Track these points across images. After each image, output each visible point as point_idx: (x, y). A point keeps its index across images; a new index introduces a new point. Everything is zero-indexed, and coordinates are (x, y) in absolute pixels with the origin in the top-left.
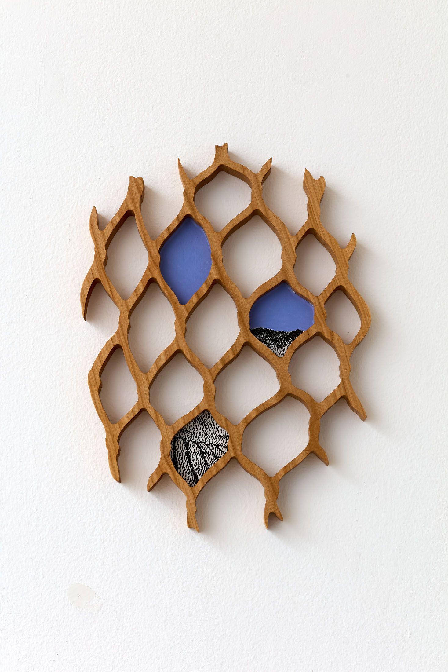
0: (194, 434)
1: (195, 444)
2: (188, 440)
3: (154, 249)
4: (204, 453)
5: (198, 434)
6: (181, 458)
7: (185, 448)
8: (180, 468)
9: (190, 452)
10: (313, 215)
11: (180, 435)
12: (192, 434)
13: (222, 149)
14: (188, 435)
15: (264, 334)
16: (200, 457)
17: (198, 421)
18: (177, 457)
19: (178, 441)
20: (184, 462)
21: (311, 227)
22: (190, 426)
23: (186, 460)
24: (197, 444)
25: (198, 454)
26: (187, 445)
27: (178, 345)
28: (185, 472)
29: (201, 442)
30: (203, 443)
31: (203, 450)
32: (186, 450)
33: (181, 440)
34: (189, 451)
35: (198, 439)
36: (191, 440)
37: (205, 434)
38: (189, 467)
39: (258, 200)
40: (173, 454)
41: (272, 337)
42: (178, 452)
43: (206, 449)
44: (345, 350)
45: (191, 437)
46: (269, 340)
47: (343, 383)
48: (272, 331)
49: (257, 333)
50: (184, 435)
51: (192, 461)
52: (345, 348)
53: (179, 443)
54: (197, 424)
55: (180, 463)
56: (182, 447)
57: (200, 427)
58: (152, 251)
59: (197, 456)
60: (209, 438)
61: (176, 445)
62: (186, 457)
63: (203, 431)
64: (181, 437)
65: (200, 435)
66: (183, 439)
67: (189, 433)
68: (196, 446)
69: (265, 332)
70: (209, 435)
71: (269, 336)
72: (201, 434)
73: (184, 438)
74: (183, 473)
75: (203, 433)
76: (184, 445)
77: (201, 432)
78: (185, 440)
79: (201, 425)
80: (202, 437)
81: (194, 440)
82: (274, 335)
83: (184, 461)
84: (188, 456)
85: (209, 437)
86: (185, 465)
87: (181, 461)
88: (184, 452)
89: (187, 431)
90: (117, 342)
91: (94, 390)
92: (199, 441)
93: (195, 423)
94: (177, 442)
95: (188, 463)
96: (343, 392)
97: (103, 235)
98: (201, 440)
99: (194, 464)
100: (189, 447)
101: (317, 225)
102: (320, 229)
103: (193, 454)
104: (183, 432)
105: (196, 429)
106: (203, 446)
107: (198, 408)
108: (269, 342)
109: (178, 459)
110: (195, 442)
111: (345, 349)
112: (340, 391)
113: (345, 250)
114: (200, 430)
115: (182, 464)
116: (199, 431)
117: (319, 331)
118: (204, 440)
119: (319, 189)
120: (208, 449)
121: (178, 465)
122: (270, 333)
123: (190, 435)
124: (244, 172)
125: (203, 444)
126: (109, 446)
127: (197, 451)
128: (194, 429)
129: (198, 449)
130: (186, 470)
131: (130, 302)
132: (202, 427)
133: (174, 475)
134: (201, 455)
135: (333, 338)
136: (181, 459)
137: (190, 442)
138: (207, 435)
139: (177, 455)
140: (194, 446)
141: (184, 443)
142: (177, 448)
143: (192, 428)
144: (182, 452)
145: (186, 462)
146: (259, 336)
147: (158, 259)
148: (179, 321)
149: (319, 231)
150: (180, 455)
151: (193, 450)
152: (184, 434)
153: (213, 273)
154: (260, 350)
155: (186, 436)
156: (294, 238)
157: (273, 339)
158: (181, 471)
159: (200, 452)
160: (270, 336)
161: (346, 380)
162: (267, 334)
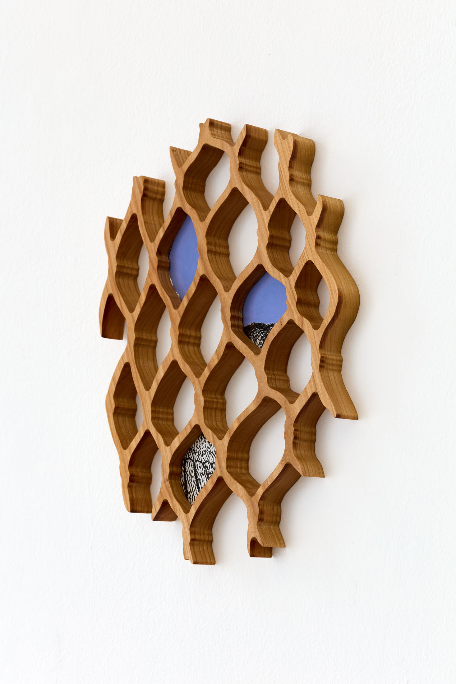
0: (200, 453)
1: (202, 464)
2: (195, 461)
3: (152, 252)
4: (209, 474)
5: (204, 453)
6: (190, 481)
7: (193, 469)
8: (190, 493)
9: (198, 474)
10: (283, 182)
11: (189, 455)
12: (198, 453)
13: (204, 126)
14: (195, 454)
15: (257, 330)
16: (206, 478)
17: (203, 438)
18: (187, 480)
19: (188, 462)
20: (193, 486)
21: (281, 197)
22: (197, 445)
23: (195, 483)
24: (203, 464)
25: (204, 475)
26: (195, 467)
27: (173, 356)
28: (193, 497)
29: (206, 462)
30: (208, 462)
31: (208, 471)
32: (194, 471)
33: (190, 460)
34: (197, 472)
35: (203, 459)
36: (198, 460)
37: (210, 452)
38: (197, 490)
39: (235, 177)
40: (184, 477)
41: (263, 332)
42: (188, 474)
43: (210, 469)
44: (314, 338)
45: (198, 457)
46: (261, 336)
47: (314, 378)
48: (264, 325)
49: (251, 329)
50: (193, 455)
51: (199, 484)
52: (314, 334)
53: (188, 464)
54: (202, 442)
55: (190, 487)
56: (191, 469)
57: (205, 445)
58: (151, 254)
59: (203, 478)
60: (213, 457)
61: (186, 467)
62: (194, 479)
63: (208, 448)
64: (190, 457)
65: (205, 454)
66: (191, 460)
67: (196, 453)
68: (202, 466)
69: (257, 328)
70: (212, 453)
71: (260, 331)
72: (206, 452)
73: (192, 458)
74: (192, 498)
75: (208, 451)
76: (192, 466)
77: (206, 450)
78: (193, 461)
79: (206, 442)
80: (206, 456)
81: (200, 460)
82: (265, 330)
83: (193, 484)
84: (196, 478)
85: (212, 455)
86: (194, 490)
87: (191, 484)
88: (193, 474)
89: (195, 450)
90: (126, 361)
91: (110, 415)
92: (204, 460)
93: (200, 440)
94: (186, 463)
95: (196, 486)
96: (313, 389)
97: (114, 245)
98: (206, 459)
99: (200, 486)
100: (196, 468)
101: (286, 193)
102: (289, 197)
103: (200, 476)
104: (191, 452)
105: (202, 447)
106: (208, 465)
107: (190, 424)
108: (261, 338)
109: (188, 482)
110: (201, 462)
111: (314, 336)
112: (311, 387)
113: (312, 217)
114: (205, 447)
115: (192, 488)
116: (204, 449)
117: (291, 318)
118: (209, 458)
119: (287, 150)
120: (212, 468)
121: (188, 489)
122: (262, 328)
123: (197, 455)
124: (223, 148)
125: (208, 464)
126: (122, 474)
127: (203, 472)
128: (200, 448)
129: (204, 469)
130: (195, 494)
131: (135, 314)
132: (206, 444)
133: (172, 501)
134: (206, 477)
135: (304, 325)
136: (191, 483)
137: (197, 463)
138: (211, 452)
139: (187, 478)
140: (200, 467)
141: (193, 464)
142: (187, 471)
143: (198, 446)
144: (191, 474)
145: (195, 485)
146: (252, 333)
147: (156, 263)
148: (173, 328)
149: (288, 199)
150: (189, 478)
151: (199, 471)
152: (192, 453)
153: (199, 269)
154: (240, 350)
155: (194, 456)
156: (267, 213)
157: (264, 334)
158: (190, 496)
159: (205, 473)
160: (262, 331)
161: (316, 373)
162: (260, 329)
